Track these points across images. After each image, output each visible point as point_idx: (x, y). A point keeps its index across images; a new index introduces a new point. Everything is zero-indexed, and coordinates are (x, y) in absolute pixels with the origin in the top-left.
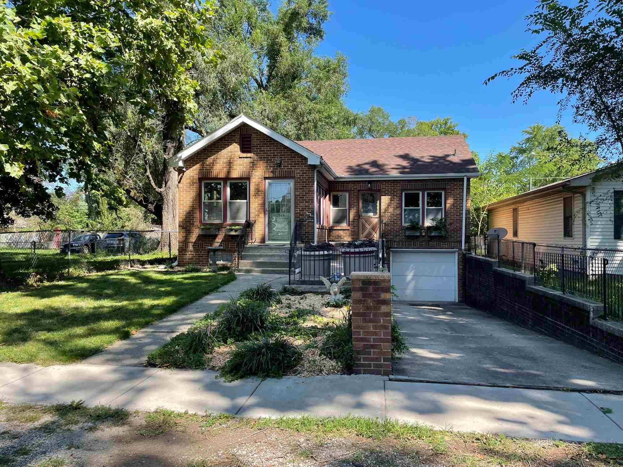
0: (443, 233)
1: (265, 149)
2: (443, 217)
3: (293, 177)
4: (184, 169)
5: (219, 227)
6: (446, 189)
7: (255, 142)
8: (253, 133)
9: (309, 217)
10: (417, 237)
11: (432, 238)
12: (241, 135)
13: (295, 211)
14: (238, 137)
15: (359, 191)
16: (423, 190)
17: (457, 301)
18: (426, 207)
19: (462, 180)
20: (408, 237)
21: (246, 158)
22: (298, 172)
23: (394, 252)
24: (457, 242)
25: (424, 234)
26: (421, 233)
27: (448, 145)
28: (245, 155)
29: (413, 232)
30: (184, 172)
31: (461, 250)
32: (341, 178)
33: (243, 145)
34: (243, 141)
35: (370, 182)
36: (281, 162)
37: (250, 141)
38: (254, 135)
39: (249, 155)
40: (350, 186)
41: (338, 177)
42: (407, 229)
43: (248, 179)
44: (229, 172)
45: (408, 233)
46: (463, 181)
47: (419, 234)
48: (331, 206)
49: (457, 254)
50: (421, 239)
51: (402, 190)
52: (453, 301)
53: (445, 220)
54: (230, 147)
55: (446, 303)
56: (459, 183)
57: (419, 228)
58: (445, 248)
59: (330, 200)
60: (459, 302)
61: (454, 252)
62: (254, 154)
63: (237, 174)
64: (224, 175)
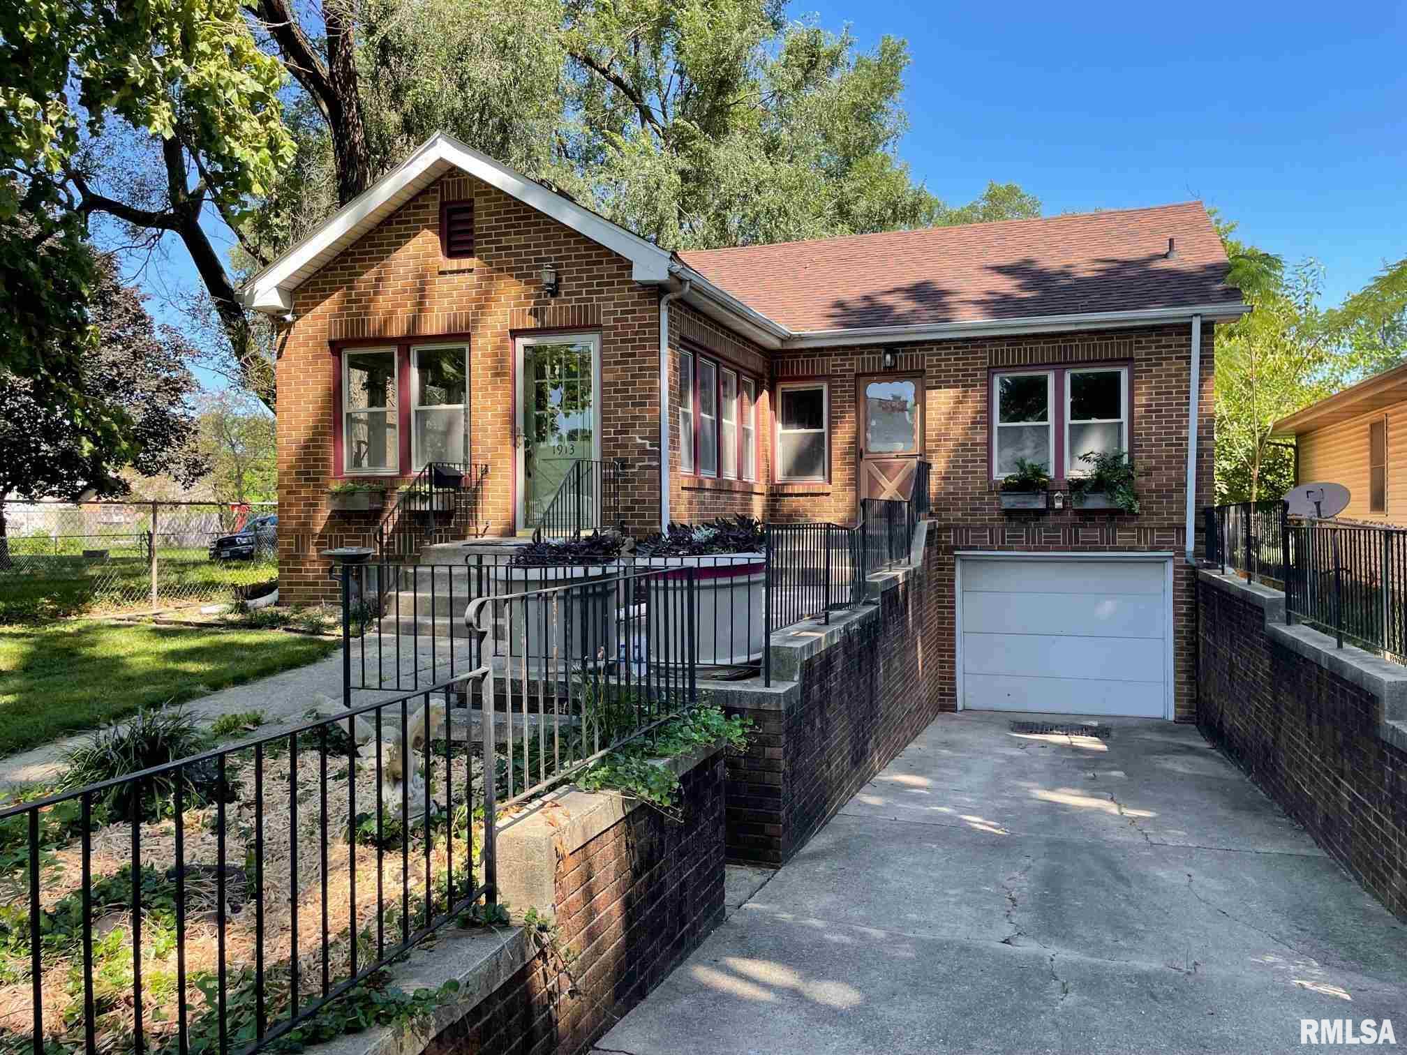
0: (1120, 502)
1: (512, 240)
2: (1125, 448)
3: (596, 327)
4: (289, 317)
5: (382, 489)
6: (1131, 359)
7: (482, 220)
8: (477, 194)
9: (644, 452)
10: (1039, 513)
11: (1087, 516)
12: (442, 204)
14: (434, 207)
15: (857, 375)
16: (1059, 366)
17: (1171, 717)
18: (1068, 420)
19: (1185, 329)
20: (1010, 514)
21: (458, 272)
23: (964, 560)
24: (1170, 528)
25: (1059, 505)
26: (1049, 501)
27: (1152, 231)
28: (454, 264)
29: (1021, 499)
30: (290, 325)
31: (1184, 555)
32: (801, 338)
33: (450, 234)
34: (451, 223)
35: (891, 348)
36: (558, 280)
37: (471, 221)
38: (479, 203)
39: (466, 263)
40: (832, 363)
41: (791, 338)
42: (1008, 488)
43: (465, 337)
44: (414, 322)
45: (1009, 502)
46: (1190, 333)
47: (1042, 505)
49: (1170, 567)
50: (1050, 520)
51: (991, 370)
52: (1160, 715)
53: (1131, 459)
54: (414, 241)
55: (1134, 723)
56: (1175, 340)
57: (1044, 487)
58: (1131, 549)
59: (773, 406)
60: (1179, 720)
61: (1161, 562)
62: (480, 258)
63: (434, 324)
64: (397, 329)
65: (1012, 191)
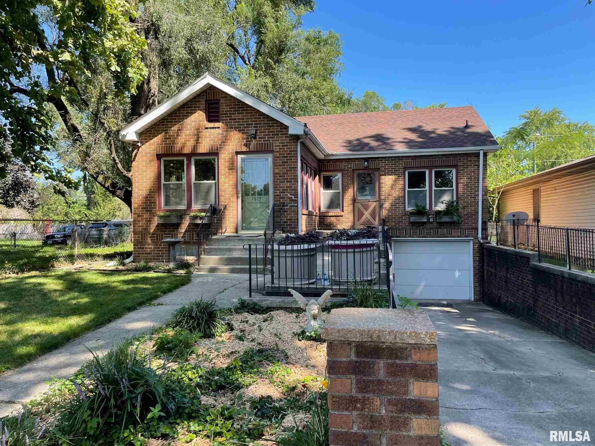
0: (455, 218)
1: (237, 116)
2: (455, 199)
3: (272, 151)
4: (139, 144)
5: (181, 215)
6: (457, 166)
7: (224, 108)
8: (222, 97)
9: (292, 200)
10: (424, 223)
11: (441, 224)
12: (206, 101)
13: (274, 193)
14: (203, 102)
15: (353, 170)
16: (430, 168)
17: (473, 299)
18: (434, 188)
19: (477, 155)
20: (413, 224)
21: (213, 128)
22: (277, 143)
23: (395, 241)
24: (472, 229)
25: (431, 220)
26: (428, 219)
27: (457, 117)
28: (211, 125)
29: (417, 218)
30: (138, 147)
31: (478, 239)
32: (332, 155)
33: (209, 112)
34: (209, 108)
35: (366, 160)
36: (256, 132)
37: (218, 108)
38: (222, 101)
39: (217, 125)
40: (343, 165)
41: (328, 155)
42: (412, 214)
43: (217, 154)
44: (195, 147)
45: (413, 219)
46: (479, 156)
47: (425, 220)
48: (322, 189)
49: (471, 243)
50: (428, 226)
51: (405, 169)
52: (468, 299)
53: (457, 203)
54: (194, 115)
55: (460, 302)
56: (473, 159)
57: (426, 213)
58: (458, 237)
59: (320, 182)
60: (476, 300)
61: (469, 241)
62: (223, 123)
63: (203, 148)
64: (187, 150)
65: (374, 94)
